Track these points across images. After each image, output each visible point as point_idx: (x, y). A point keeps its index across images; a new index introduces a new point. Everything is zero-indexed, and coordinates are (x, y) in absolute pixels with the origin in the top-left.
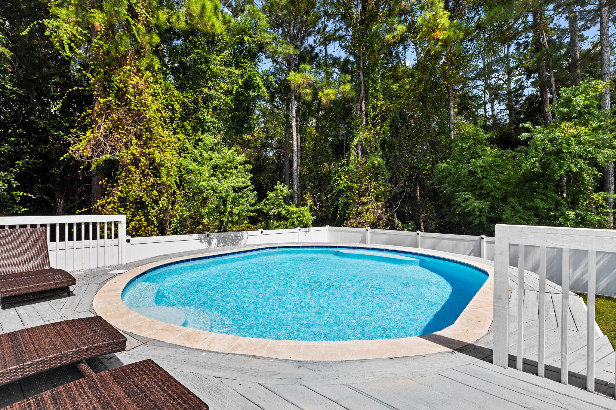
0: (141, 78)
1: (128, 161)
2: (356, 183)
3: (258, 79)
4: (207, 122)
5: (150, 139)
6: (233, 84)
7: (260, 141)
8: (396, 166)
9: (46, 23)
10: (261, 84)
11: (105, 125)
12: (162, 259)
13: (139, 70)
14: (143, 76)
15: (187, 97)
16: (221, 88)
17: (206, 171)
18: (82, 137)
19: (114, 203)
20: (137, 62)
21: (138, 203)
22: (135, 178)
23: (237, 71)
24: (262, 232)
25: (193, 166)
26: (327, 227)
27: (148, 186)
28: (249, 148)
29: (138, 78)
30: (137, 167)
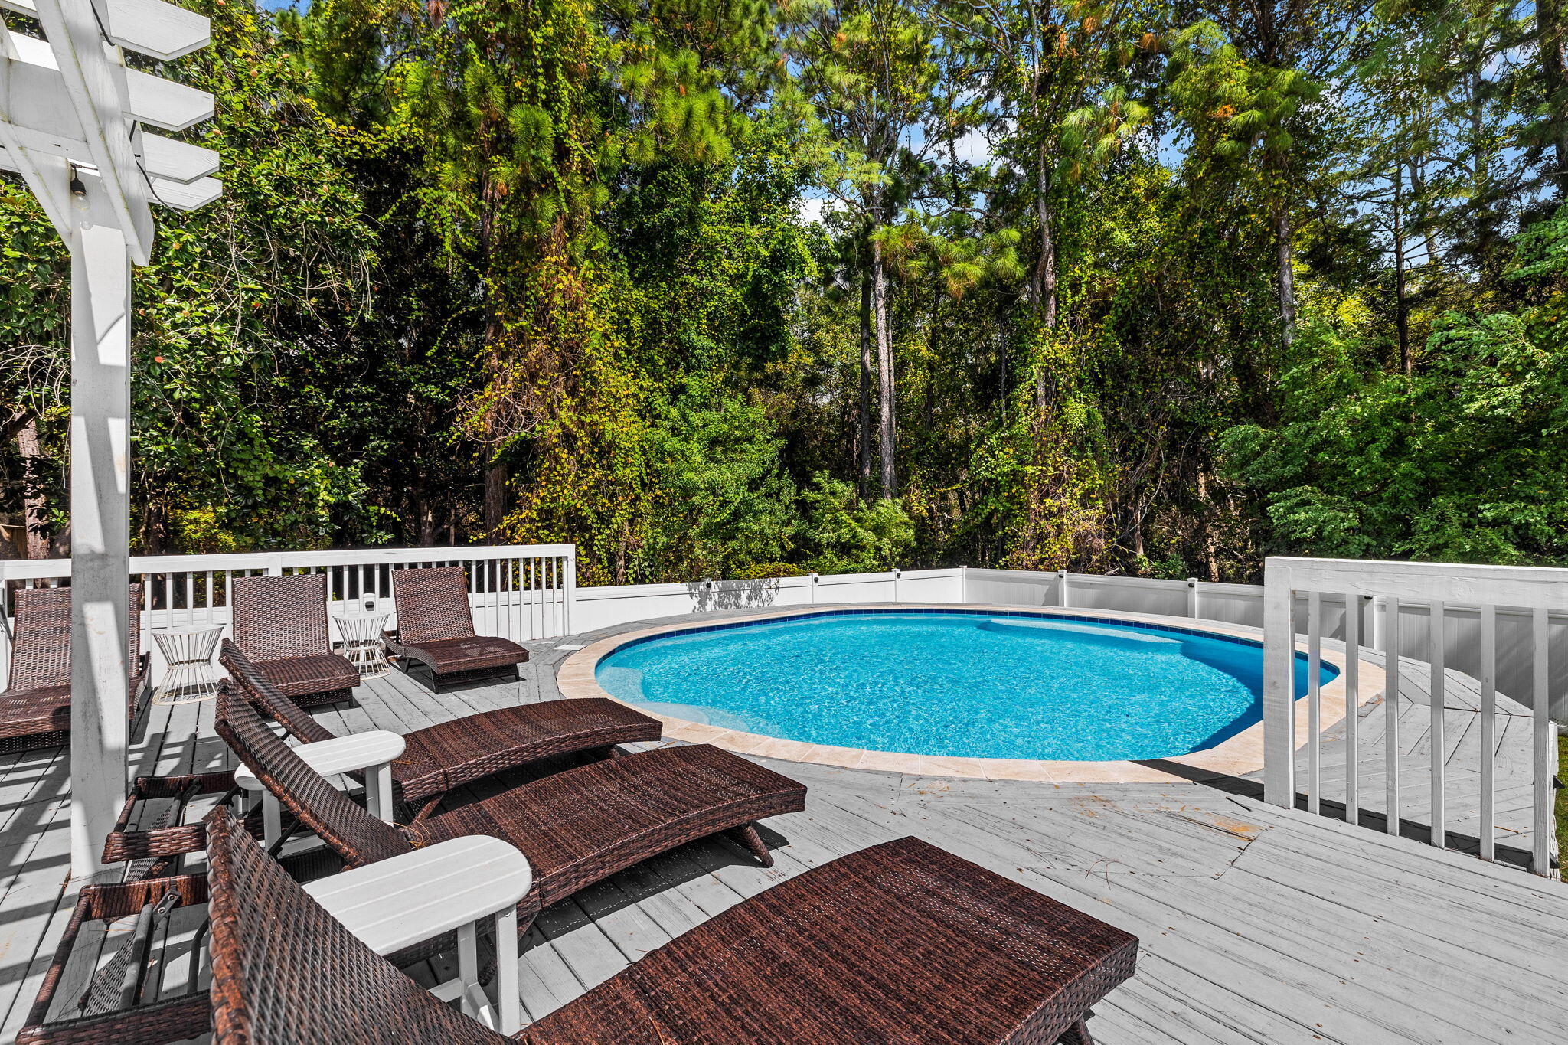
0: (575, 274)
1: (555, 440)
2: (1033, 464)
3: (800, 245)
4: (695, 348)
5: (592, 394)
6: (747, 260)
7: (801, 374)
8: (1137, 421)
9: (421, 196)
10: (806, 254)
11: (515, 371)
12: (635, 629)
13: (572, 261)
14: (578, 270)
15: (656, 298)
16: (723, 272)
17: (695, 450)
18: (477, 398)
19: (532, 520)
20: (569, 245)
21: (573, 520)
22: (565, 471)
23: (755, 232)
24: (816, 580)
25: (672, 444)
26: (963, 570)
27: (590, 487)
28: (778, 389)
29: (570, 277)
30: (571, 450)
